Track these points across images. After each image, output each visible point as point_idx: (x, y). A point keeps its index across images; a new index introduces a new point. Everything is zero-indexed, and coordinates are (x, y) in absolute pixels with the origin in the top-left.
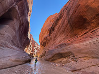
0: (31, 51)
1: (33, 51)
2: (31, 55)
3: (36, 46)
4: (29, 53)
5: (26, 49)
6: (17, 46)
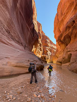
0: (41, 52)
1: (45, 52)
2: (43, 60)
3: (49, 45)
4: (40, 56)
5: (34, 49)
6: (18, 42)
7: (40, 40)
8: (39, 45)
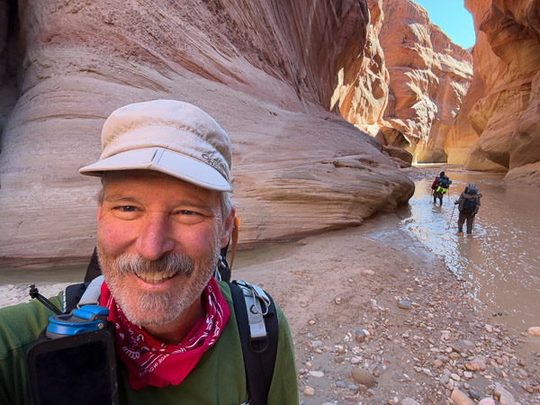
4: (373, 130)
5: (340, 93)
7: (373, 33)
8: (366, 61)
